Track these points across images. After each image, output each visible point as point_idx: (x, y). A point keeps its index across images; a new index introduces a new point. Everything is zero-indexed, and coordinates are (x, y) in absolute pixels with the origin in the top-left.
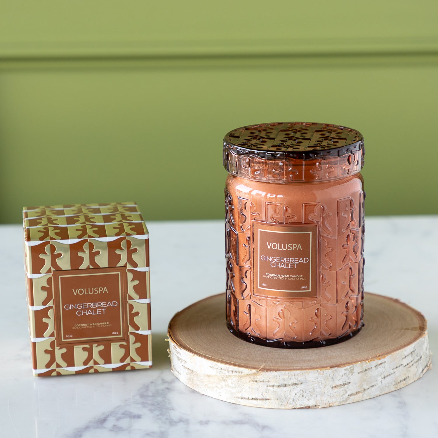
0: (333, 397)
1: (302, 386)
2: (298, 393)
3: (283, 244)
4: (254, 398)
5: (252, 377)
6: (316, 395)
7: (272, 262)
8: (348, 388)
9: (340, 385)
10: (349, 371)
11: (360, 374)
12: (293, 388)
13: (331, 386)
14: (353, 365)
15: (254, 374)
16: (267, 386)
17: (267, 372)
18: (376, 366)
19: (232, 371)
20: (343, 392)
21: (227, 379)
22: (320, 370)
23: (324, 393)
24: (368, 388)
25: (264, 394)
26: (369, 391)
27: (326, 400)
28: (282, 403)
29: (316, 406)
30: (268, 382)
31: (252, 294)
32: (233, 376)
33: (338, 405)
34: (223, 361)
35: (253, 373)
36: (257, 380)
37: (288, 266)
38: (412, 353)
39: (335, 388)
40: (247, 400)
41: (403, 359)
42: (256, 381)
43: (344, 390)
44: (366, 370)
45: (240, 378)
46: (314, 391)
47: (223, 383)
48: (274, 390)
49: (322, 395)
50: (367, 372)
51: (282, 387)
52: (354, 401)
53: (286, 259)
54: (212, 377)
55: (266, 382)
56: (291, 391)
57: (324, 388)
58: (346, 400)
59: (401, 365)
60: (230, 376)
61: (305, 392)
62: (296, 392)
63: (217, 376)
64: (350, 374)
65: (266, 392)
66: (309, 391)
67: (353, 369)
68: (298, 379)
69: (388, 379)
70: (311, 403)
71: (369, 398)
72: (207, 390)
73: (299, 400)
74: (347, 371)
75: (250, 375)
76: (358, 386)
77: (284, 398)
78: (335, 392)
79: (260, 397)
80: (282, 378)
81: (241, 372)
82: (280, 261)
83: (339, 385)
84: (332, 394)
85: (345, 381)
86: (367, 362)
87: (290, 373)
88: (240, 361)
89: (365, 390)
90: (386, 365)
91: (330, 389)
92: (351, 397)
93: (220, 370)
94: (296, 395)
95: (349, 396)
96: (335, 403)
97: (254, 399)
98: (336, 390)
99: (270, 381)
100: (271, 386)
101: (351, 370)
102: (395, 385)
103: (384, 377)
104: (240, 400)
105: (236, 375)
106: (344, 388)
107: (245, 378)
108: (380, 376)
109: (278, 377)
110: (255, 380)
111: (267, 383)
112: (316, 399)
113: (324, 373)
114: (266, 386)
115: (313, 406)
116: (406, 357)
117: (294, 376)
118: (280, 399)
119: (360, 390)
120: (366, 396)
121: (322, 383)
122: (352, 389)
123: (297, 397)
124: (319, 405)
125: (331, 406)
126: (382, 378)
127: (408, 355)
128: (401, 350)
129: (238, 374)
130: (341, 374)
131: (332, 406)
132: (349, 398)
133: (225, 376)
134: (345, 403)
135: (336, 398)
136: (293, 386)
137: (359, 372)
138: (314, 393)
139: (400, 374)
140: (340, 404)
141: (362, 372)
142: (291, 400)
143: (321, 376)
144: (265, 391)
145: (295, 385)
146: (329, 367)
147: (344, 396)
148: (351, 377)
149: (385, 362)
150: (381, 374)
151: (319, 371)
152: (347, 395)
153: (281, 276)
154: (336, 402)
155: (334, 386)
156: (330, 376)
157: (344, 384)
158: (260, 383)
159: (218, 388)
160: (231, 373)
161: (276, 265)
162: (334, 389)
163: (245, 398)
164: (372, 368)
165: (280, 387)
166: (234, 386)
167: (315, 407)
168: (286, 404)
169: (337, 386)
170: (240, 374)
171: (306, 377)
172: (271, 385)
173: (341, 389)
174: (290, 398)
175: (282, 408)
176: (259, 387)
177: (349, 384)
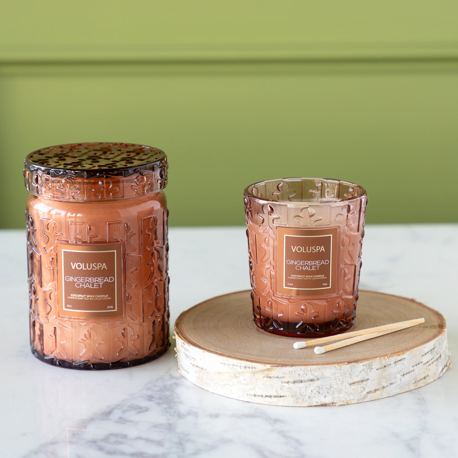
0: (350, 394)
1: (319, 382)
2: (314, 389)
5: (266, 373)
6: (333, 392)
8: (366, 385)
10: (368, 367)
11: (379, 371)
12: (309, 385)
13: (348, 382)
14: (371, 361)
15: (268, 370)
16: (282, 382)
17: (282, 367)
18: (395, 362)
19: (245, 367)
20: (361, 390)
21: (239, 376)
22: (338, 365)
23: (342, 390)
24: (387, 386)
25: (279, 391)
26: (387, 388)
27: (343, 397)
28: (298, 400)
29: (333, 403)
30: (283, 377)
32: (246, 372)
33: (356, 402)
34: (235, 357)
36: (272, 376)
38: (431, 350)
39: (353, 385)
40: (261, 398)
41: (423, 356)
42: (270, 377)
43: (363, 387)
44: (385, 366)
45: (253, 375)
46: (331, 388)
47: (235, 380)
48: (289, 387)
49: (340, 392)
50: (386, 368)
51: (297, 383)
52: (373, 399)
54: (223, 374)
55: (281, 377)
56: (307, 387)
57: (342, 384)
58: (364, 398)
59: (421, 362)
60: (243, 372)
61: (321, 389)
62: (312, 388)
63: (228, 372)
64: (369, 370)
65: (281, 389)
66: (326, 387)
67: (371, 364)
68: (314, 375)
69: (407, 376)
70: (328, 400)
71: (387, 396)
72: (217, 388)
73: (315, 397)
74: (365, 367)
75: (264, 370)
76: (377, 383)
77: (300, 395)
78: (353, 389)
79: (274, 394)
80: (297, 374)
81: (255, 368)
83: (357, 382)
84: (349, 391)
85: (364, 378)
86: (386, 357)
87: (306, 368)
88: (253, 357)
89: (383, 387)
90: (405, 362)
91: (348, 385)
92: (369, 395)
93: (232, 367)
94: (312, 391)
95: (367, 393)
96: (353, 401)
97: (268, 396)
98: (353, 387)
99: (285, 377)
100: (286, 382)
101: (369, 366)
102: (414, 383)
103: (404, 375)
104: (253, 397)
105: (249, 371)
106: (362, 385)
107: (258, 374)
108: (400, 373)
109: (294, 372)
110: (269, 376)
111: (282, 379)
112: (333, 396)
113: (342, 368)
114: (280, 382)
115: (330, 404)
116: (426, 354)
117: (311, 371)
118: (295, 396)
119: (379, 387)
120: (385, 394)
121: (339, 380)
122: (370, 386)
123: (313, 394)
124: (336, 403)
125: (348, 404)
126: (401, 376)
127: (428, 353)
128: (421, 347)
129: (251, 369)
130: (359, 370)
131: (350, 403)
132: (367, 396)
133: (237, 373)
134: (363, 401)
135: (354, 395)
136: (309, 382)
137: (378, 368)
138: (331, 390)
139: (420, 372)
140: (358, 402)
141: (381, 368)
142: (307, 397)
143: (339, 371)
144: (280, 387)
145: (311, 381)
146: (347, 362)
147: (362, 394)
148: (370, 373)
149: (405, 358)
150: (400, 371)
151: (337, 367)
152: (365, 392)
155: (351, 382)
156: (348, 371)
157: (362, 381)
158: (274, 379)
159: (230, 385)
160: (244, 369)
162: (351, 385)
163: (259, 396)
164: (391, 364)
165: (296, 383)
166: (247, 383)
167: (332, 405)
168: (301, 401)
169: (355, 382)
171: (323, 373)
173: (359, 386)
174: (305, 395)
175: (297, 405)
176: (274, 383)
177: (368, 381)
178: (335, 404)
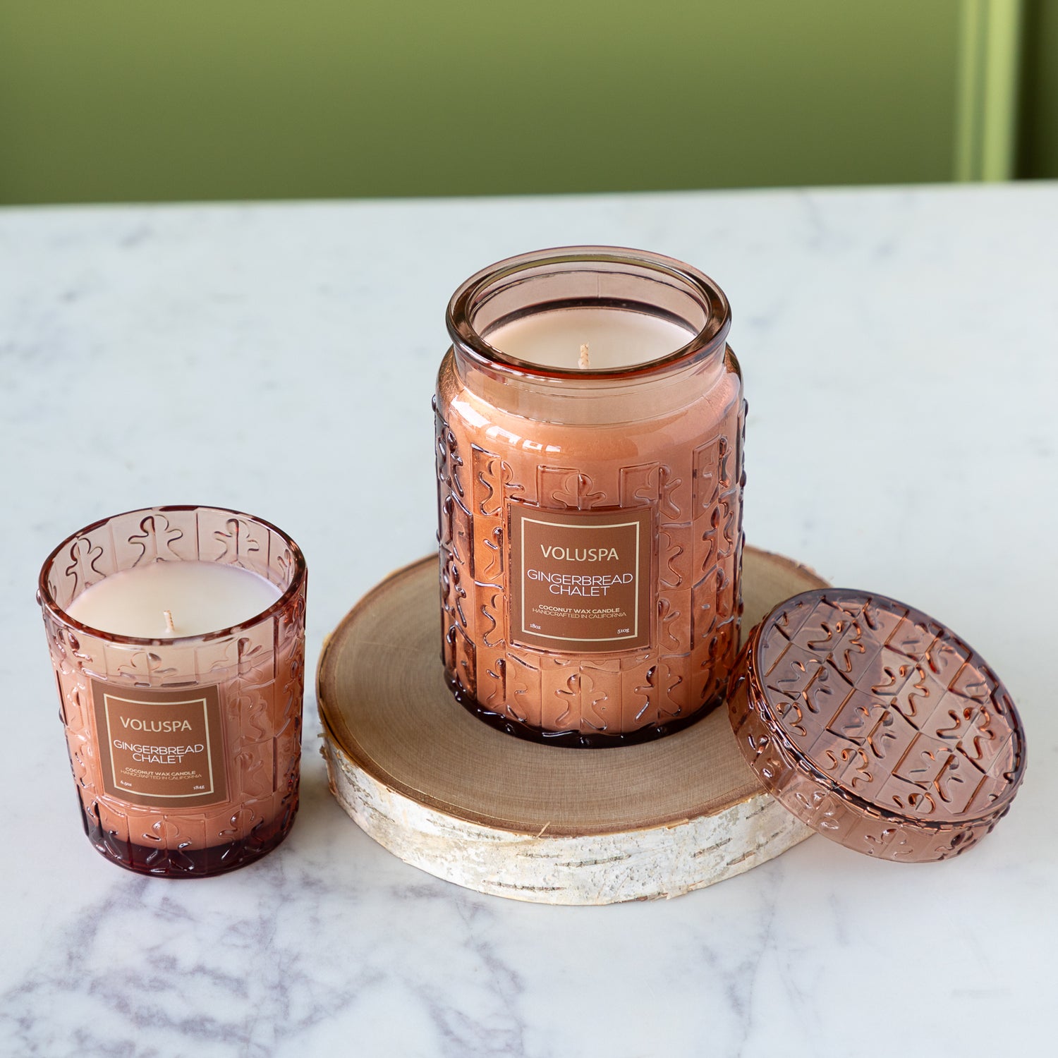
0: (695, 872)
1: (631, 860)
2: (621, 874)
3: (577, 550)
4: (527, 885)
5: (523, 847)
6: (660, 874)
7: (552, 583)
8: (725, 851)
9: (711, 848)
10: (729, 818)
11: (750, 819)
12: (612, 867)
13: (690, 853)
14: (737, 805)
15: (527, 843)
16: (556, 864)
17: (556, 839)
19: (479, 835)
20: (716, 861)
21: (465, 846)
22: (668, 826)
23: (677, 868)
24: (767, 842)
25: (549, 880)
26: (767, 846)
27: (680, 880)
28: (588, 894)
29: (659, 894)
30: (558, 856)
31: (509, 641)
32: (481, 844)
33: (705, 885)
35: (525, 841)
36: (534, 853)
37: (588, 591)
39: (700, 855)
40: (513, 890)
42: (531, 855)
43: (719, 856)
44: (763, 809)
45: (495, 849)
46: (656, 867)
47: (458, 853)
48: (571, 872)
49: (673, 871)
50: (765, 810)
51: (587, 865)
52: (738, 874)
53: (585, 579)
54: (431, 837)
55: (554, 856)
56: (607, 872)
57: (677, 858)
58: (722, 874)
60: (474, 843)
61: (636, 871)
62: (617, 872)
63: (443, 837)
64: (731, 823)
65: (553, 875)
66: (645, 867)
67: (736, 812)
68: (622, 850)
70: (650, 889)
71: (766, 860)
73: (623, 887)
74: (724, 819)
75: (518, 843)
76: (747, 842)
77: (593, 885)
78: (700, 863)
79: (542, 884)
80: (588, 850)
81: (498, 838)
82: (571, 582)
83: (707, 849)
84: (692, 868)
85: (721, 839)
87: (605, 838)
89: (759, 846)
91: (689, 858)
92: (732, 866)
93: (450, 830)
94: (617, 877)
95: (727, 864)
96: (699, 884)
97: (528, 888)
98: (700, 859)
99: (562, 856)
100: (563, 865)
101: (732, 815)
104: (496, 887)
105: (488, 843)
106: (716, 852)
107: (506, 848)
109: (579, 847)
110: (529, 853)
111: (556, 858)
112: (660, 882)
113: (677, 831)
114: (552, 864)
115: (654, 896)
117: (614, 843)
118: (584, 887)
119: (751, 849)
120: (762, 857)
121: (672, 851)
122: (734, 850)
123: (620, 882)
124: (666, 894)
125: (690, 892)
129: (490, 840)
130: (712, 827)
131: (693, 890)
132: (728, 868)
133: (463, 842)
134: (721, 880)
135: (702, 873)
136: (612, 862)
137: (748, 815)
138: (655, 870)
140: (709, 884)
141: (755, 814)
142: (608, 889)
143: (671, 837)
144: (551, 873)
145: (615, 860)
146: (687, 817)
147: (718, 867)
148: (733, 828)
151: (666, 829)
152: (724, 864)
153: (573, 612)
154: (701, 882)
155: (696, 852)
156: (690, 834)
157: (717, 845)
158: (540, 860)
159: (446, 860)
160: (476, 837)
161: (562, 590)
162: (697, 857)
163: (508, 886)
165: (584, 865)
166: (483, 861)
167: (658, 898)
168: (596, 896)
169: (704, 850)
170: (497, 841)
171: (639, 843)
172: (563, 862)
173: (712, 855)
174: (604, 884)
175: (587, 904)
176: (539, 866)
177: (728, 844)
178: (663, 894)
